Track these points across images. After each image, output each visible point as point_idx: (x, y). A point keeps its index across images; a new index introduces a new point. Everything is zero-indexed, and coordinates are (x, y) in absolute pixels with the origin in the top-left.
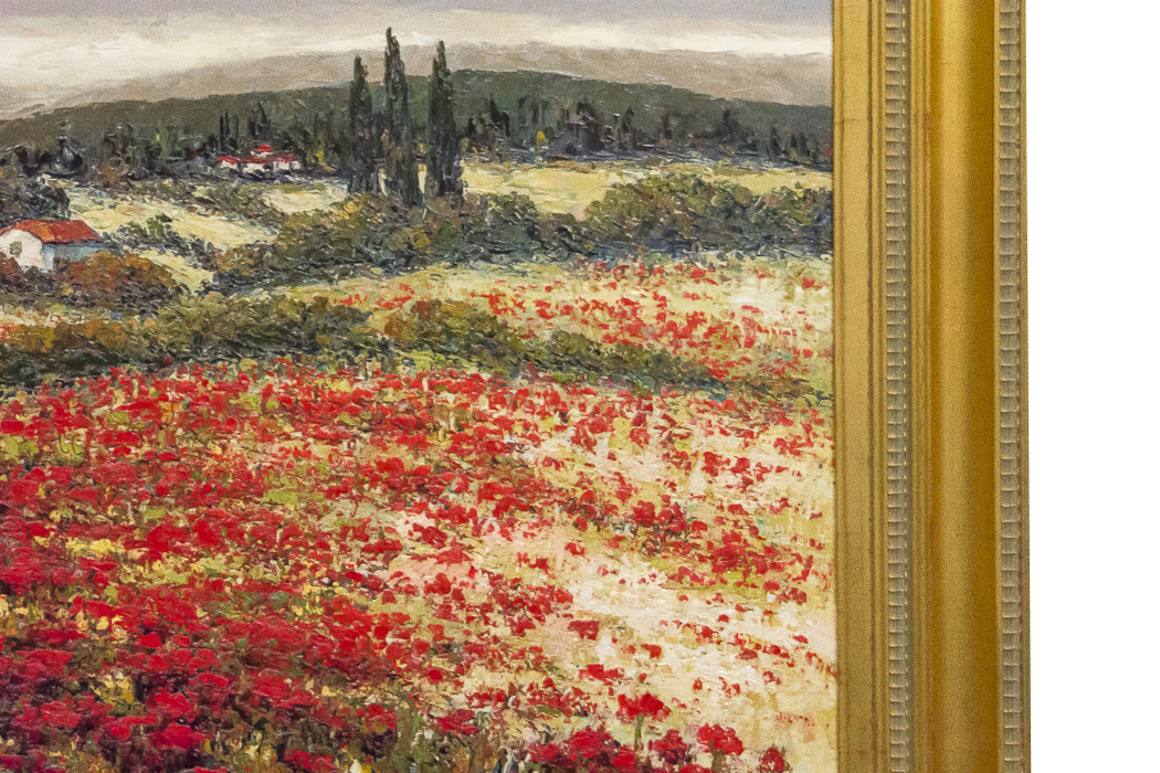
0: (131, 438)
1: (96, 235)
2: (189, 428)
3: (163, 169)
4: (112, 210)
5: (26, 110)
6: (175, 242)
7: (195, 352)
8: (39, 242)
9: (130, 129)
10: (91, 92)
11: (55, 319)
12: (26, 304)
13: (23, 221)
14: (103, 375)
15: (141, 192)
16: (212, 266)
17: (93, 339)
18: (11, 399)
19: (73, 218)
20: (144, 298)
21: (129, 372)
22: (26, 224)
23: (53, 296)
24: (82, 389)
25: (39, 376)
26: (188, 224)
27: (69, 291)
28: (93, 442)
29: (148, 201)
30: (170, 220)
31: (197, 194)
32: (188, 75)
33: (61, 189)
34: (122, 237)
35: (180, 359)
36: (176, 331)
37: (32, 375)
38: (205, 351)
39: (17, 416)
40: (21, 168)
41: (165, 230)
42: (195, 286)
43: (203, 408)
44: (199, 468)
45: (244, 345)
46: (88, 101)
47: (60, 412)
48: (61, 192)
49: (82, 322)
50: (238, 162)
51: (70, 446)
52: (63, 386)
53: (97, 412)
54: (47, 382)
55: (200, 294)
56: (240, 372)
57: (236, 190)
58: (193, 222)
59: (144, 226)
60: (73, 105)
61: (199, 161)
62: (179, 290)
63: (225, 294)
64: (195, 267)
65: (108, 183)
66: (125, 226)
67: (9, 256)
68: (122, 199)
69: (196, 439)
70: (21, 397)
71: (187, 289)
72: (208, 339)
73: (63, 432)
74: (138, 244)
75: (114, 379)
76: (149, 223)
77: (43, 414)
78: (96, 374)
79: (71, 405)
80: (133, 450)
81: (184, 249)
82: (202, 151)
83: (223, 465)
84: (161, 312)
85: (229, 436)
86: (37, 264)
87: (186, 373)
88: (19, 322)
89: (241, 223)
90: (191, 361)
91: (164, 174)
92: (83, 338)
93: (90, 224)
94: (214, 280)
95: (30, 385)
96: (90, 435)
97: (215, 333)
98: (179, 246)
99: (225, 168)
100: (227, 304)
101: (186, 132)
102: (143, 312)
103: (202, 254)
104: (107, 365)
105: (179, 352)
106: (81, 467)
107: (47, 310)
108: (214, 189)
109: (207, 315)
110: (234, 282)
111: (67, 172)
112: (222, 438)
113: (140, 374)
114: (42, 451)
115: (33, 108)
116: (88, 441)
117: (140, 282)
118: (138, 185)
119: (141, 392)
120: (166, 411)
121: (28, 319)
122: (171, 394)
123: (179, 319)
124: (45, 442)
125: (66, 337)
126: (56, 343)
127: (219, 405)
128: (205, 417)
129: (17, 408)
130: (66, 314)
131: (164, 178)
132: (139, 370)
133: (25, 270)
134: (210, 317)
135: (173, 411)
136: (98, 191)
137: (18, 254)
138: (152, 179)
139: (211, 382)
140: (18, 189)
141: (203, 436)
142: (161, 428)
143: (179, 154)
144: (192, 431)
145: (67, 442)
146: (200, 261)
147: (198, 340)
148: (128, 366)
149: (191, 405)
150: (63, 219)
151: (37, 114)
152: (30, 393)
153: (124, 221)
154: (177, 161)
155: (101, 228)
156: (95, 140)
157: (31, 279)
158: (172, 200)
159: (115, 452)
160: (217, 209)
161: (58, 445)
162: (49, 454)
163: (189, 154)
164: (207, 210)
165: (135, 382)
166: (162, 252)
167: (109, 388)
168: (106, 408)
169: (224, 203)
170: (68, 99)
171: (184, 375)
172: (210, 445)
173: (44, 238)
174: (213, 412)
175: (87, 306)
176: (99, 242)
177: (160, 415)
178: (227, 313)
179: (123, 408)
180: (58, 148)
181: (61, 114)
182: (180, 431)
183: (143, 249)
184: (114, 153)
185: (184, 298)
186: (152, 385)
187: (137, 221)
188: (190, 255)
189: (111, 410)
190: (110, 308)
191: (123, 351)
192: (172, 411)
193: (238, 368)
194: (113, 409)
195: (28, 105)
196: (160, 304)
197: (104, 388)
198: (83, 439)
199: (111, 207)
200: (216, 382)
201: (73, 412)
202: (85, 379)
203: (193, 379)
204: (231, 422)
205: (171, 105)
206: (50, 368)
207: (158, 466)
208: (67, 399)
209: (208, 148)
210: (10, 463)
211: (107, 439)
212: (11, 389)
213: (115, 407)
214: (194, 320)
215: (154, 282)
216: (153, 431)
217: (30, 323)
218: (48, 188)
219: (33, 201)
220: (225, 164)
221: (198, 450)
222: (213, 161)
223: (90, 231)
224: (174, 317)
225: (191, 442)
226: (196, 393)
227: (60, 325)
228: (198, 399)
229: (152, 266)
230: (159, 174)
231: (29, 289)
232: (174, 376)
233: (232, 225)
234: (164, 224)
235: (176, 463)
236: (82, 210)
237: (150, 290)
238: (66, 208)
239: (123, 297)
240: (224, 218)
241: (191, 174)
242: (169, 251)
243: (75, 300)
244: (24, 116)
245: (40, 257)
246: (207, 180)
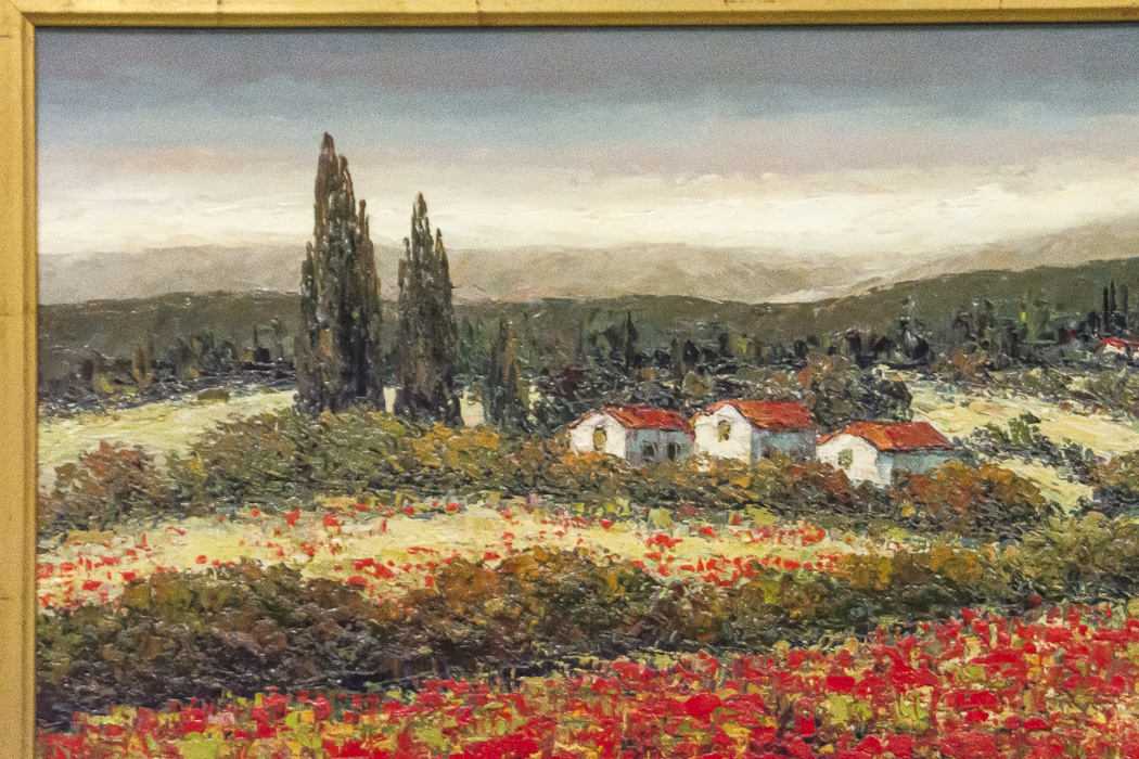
0: (986, 699)
1: (944, 440)
2: (1063, 688)
3: (1030, 355)
4: (964, 409)
5: (860, 285)
6: (1044, 449)
7: (1070, 590)
8: (874, 450)
9: (989, 306)
10: (939, 261)
11: (892, 546)
12: (857, 527)
13: (854, 424)
14: (953, 618)
15: (1003, 385)
16: (1092, 479)
17: (941, 572)
18: (838, 648)
19: (916, 419)
20: (1004, 521)
21: (985, 615)
22: (859, 427)
23: (890, 518)
24: (927, 637)
25: (873, 619)
26: (1062, 425)
27: (910, 512)
28: (940, 704)
29: (1010, 396)
30: (1038, 421)
31: (1073, 387)
32: (1063, 237)
33: (902, 383)
34: (977, 443)
35: (1049, 599)
36: (1045, 563)
37: (865, 618)
38: (1083, 588)
39: (846, 670)
40: (853, 357)
41: (1032, 434)
42: (1069, 504)
43: (1081, 663)
44: (1076, 740)
45: (1134, 580)
46: (937, 272)
47: (900, 664)
48: (901, 387)
49: (927, 551)
50: (1126, 345)
51: (911, 710)
52: (902, 632)
53: (945, 666)
54: (882, 626)
55: (1076, 514)
56: (1129, 616)
57: (1123, 382)
58: (1069, 423)
59: (1005, 428)
60: (918, 277)
61: (1076, 346)
62: (1049, 511)
63: (1110, 516)
64: (1070, 480)
65: (960, 374)
66: (982, 428)
67: (837, 467)
68: (978, 395)
69: (1072, 701)
70: (851, 646)
71: (1060, 508)
72: (1088, 573)
73: (904, 690)
74: (996, 451)
75: (966, 624)
76: (1011, 424)
77: (878, 667)
78: (943, 616)
79: (912, 654)
80: (991, 716)
81: (1055, 457)
82: (1080, 333)
83: (1108, 737)
84: (1027, 538)
85: (1116, 700)
86: (871, 478)
87: (1058, 616)
88: (847, 550)
89: (1130, 423)
90: (1065, 601)
91: (1031, 362)
92: (928, 572)
93: (937, 426)
94: (1095, 497)
95: (862, 629)
96: (936, 695)
97: (1096, 566)
98: (1049, 453)
99: (1108, 354)
100: (1112, 528)
101: (1060, 307)
102: (1003, 538)
103: (1080, 464)
104: (956, 604)
105: (1050, 590)
106: (926, 736)
107: (882, 536)
108: (1095, 380)
109: (1086, 542)
110: (1119, 499)
111: (909, 361)
112: (1105, 702)
113: (999, 617)
114: (876, 715)
115: (866, 283)
116: (934, 703)
117: (999, 500)
118: (998, 376)
119: (1001, 640)
120: (1032, 665)
121: (860, 546)
122: (1040, 644)
123: (1048, 547)
124: (881, 703)
125: (906, 569)
126: (893, 577)
127: (1102, 659)
128: (1084, 674)
129: (846, 660)
130: (907, 540)
131: (1031, 368)
132: (998, 611)
133: (856, 485)
134: (1089, 546)
135: (1041, 666)
136: (947, 385)
137: (847, 465)
138: (1016, 369)
139: (1092, 629)
140: (849, 383)
141: (1081, 700)
142: (1027, 688)
143: (1050, 337)
144: (1067, 691)
145: (907, 703)
146: (1076, 472)
147: (1074, 575)
148: (984, 607)
149: (1065, 658)
150: (903, 420)
151: (873, 290)
152: (862, 640)
153: (981, 422)
154: (1048, 345)
155: (951, 431)
156: (944, 322)
157: (863, 498)
158: (1041, 395)
159: (969, 718)
160: (1098, 406)
161: (897, 709)
162: (885, 718)
163: (1064, 336)
164: (1086, 406)
165: (993, 628)
166: (1028, 462)
167: (960, 635)
168: (957, 660)
169: (1108, 398)
170: (912, 271)
171: (1055, 619)
172: (1090, 711)
173: (879, 444)
174: (1093, 668)
175: (932, 530)
176: (948, 449)
177: (1024, 671)
178: (1112, 540)
179: (977, 661)
180: (900, 332)
181: (903, 290)
182: (1051, 692)
183: (1004, 458)
184: (968, 337)
185: (1055, 520)
186: (1015, 633)
187: (997, 423)
188: (1063, 465)
189: (964, 664)
190: (961, 533)
191: (978, 587)
192: (1042, 664)
193: (1126, 611)
194: (966, 663)
195: (862, 279)
196: (1024, 527)
197: (954, 635)
198: (928, 699)
199: (964, 405)
200: (1099, 629)
201: (915, 665)
202: (929, 623)
203: (1067, 625)
204: (1118, 682)
205: (1040, 276)
206: (887, 610)
207: (1024, 738)
208: (907, 648)
209: (1088, 327)
210: (836, 729)
211: (958, 700)
212: (838, 636)
213: (967, 659)
214: (1069, 549)
215: (1017, 499)
216: (1016, 692)
217: (862, 552)
218: (886, 382)
219: (868, 399)
220: (1109, 348)
221: (1073, 717)
222: (1094, 345)
223: (936, 435)
224: (1043, 545)
225: (1066, 706)
226: (1071, 643)
227: (900, 554)
228: (1073, 651)
229: (1015, 479)
230: (1024, 362)
231: (861, 509)
232: (1042, 620)
233: (1118, 427)
234: (1030, 426)
235: (1045, 734)
236: (927, 409)
237: (1012, 510)
238: (908, 407)
239: (978, 518)
240: (1107, 417)
241: (1066, 362)
242: (1036, 461)
243: (918, 523)
244: (858, 293)
245: (875, 469)
246: (1086, 369)
